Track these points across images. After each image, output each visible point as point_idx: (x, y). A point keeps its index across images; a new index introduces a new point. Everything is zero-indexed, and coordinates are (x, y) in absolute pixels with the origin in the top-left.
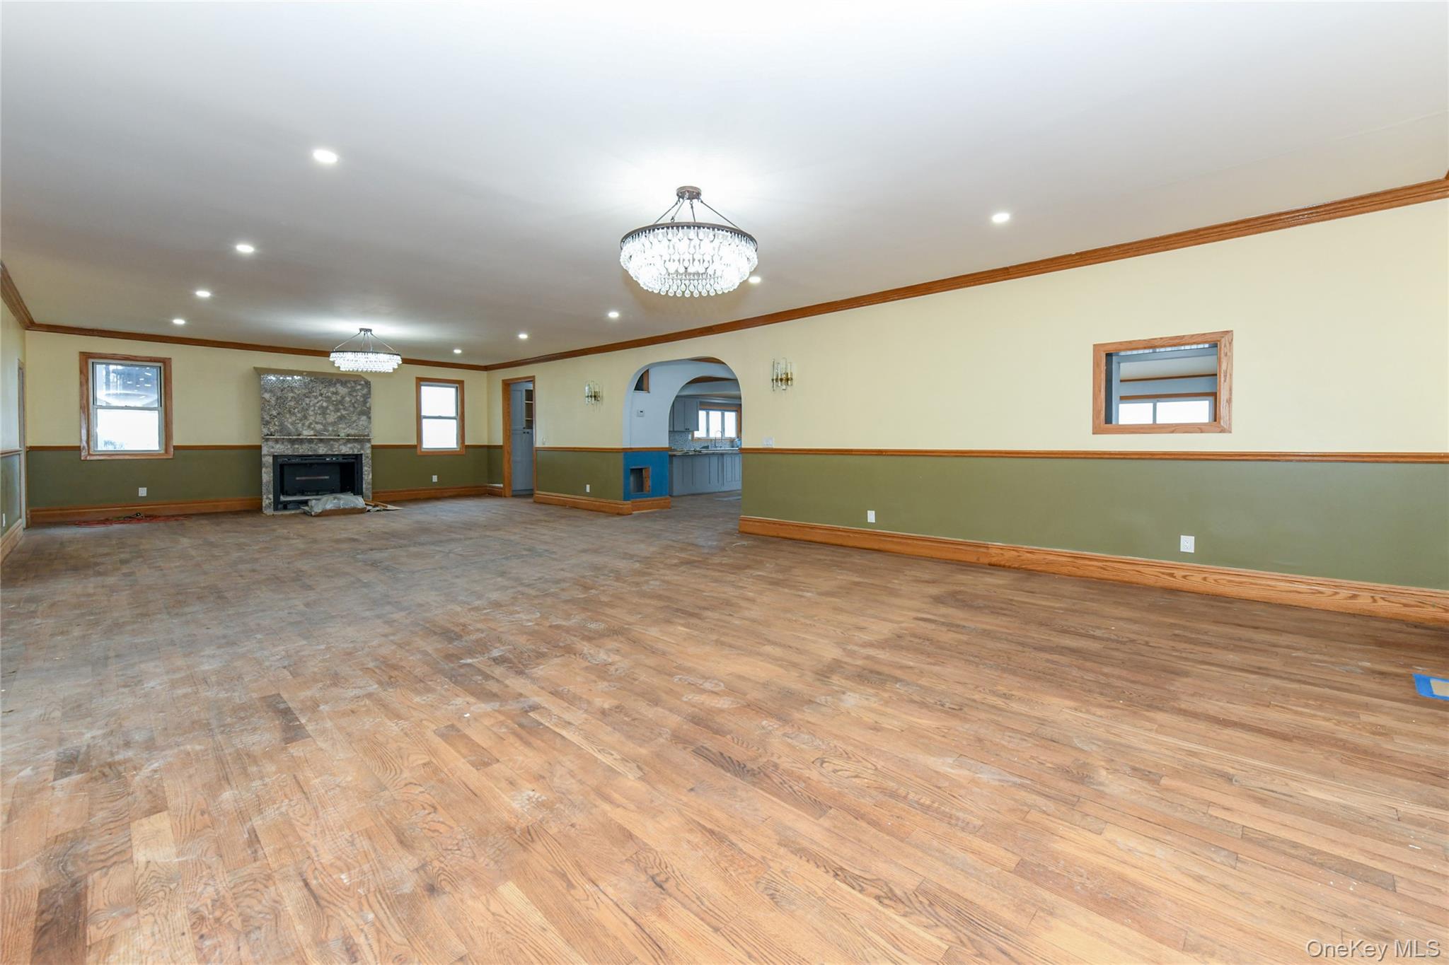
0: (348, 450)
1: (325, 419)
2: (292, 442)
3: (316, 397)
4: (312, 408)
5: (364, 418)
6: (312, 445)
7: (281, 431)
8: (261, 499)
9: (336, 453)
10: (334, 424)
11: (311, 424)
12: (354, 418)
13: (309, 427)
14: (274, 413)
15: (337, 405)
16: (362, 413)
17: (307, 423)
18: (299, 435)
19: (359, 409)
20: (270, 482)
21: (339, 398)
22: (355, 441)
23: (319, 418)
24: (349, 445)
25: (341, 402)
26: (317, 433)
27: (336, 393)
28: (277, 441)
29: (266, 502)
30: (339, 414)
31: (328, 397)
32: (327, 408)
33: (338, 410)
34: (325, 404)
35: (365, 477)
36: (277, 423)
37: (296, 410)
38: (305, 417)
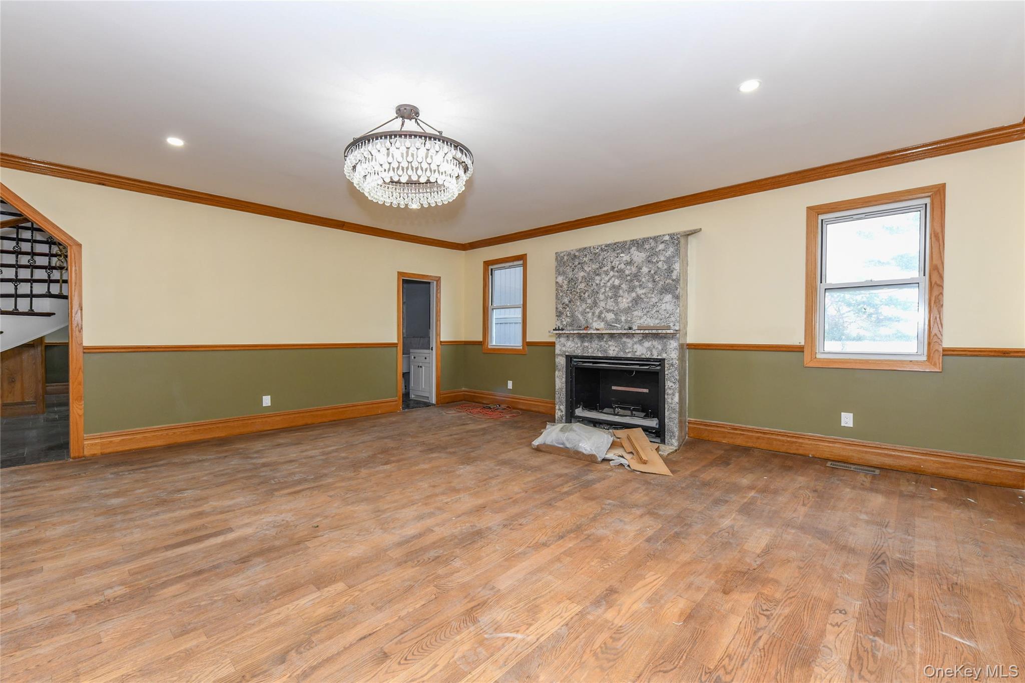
0: (644, 351)
1: (617, 303)
2: (582, 337)
3: (607, 273)
4: (603, 290)
5: (668, 297)
6: (602, 343)
7: (571, 325)
8: (554, 408)
9: (629, 356)
10: (628, 311)
11: (601, 313)
12: (654, 300)
13: (599, 317)
14: (566, 300)
15: (631, 281)
16: (666, 290)
17: (597, 312)
18: (587, 328)
19: (661, 283)
20: (561, 389)
21: (634, 269)
22: (656, 336)
23: (610, 304)
24: (647, 344)
25: (636, 276)
26: (609, 325)
27: (630, 263)
28: (568, 336)
29: (558, 414)
30: (634, 295)
31: (621, 271)
32: (619, 287)
33: (632, 289)
34: (617, 282)
35: (668, 399)
36: (569, 315)
37: (587, 294)
38: (595, 304)
